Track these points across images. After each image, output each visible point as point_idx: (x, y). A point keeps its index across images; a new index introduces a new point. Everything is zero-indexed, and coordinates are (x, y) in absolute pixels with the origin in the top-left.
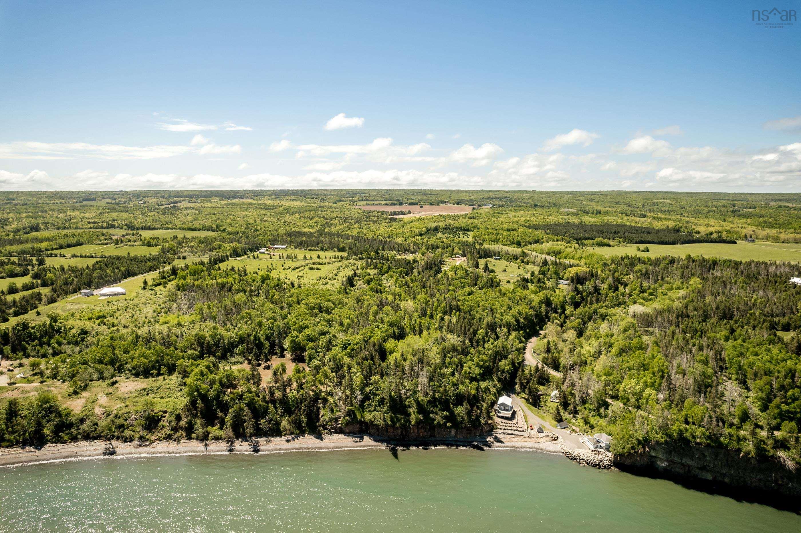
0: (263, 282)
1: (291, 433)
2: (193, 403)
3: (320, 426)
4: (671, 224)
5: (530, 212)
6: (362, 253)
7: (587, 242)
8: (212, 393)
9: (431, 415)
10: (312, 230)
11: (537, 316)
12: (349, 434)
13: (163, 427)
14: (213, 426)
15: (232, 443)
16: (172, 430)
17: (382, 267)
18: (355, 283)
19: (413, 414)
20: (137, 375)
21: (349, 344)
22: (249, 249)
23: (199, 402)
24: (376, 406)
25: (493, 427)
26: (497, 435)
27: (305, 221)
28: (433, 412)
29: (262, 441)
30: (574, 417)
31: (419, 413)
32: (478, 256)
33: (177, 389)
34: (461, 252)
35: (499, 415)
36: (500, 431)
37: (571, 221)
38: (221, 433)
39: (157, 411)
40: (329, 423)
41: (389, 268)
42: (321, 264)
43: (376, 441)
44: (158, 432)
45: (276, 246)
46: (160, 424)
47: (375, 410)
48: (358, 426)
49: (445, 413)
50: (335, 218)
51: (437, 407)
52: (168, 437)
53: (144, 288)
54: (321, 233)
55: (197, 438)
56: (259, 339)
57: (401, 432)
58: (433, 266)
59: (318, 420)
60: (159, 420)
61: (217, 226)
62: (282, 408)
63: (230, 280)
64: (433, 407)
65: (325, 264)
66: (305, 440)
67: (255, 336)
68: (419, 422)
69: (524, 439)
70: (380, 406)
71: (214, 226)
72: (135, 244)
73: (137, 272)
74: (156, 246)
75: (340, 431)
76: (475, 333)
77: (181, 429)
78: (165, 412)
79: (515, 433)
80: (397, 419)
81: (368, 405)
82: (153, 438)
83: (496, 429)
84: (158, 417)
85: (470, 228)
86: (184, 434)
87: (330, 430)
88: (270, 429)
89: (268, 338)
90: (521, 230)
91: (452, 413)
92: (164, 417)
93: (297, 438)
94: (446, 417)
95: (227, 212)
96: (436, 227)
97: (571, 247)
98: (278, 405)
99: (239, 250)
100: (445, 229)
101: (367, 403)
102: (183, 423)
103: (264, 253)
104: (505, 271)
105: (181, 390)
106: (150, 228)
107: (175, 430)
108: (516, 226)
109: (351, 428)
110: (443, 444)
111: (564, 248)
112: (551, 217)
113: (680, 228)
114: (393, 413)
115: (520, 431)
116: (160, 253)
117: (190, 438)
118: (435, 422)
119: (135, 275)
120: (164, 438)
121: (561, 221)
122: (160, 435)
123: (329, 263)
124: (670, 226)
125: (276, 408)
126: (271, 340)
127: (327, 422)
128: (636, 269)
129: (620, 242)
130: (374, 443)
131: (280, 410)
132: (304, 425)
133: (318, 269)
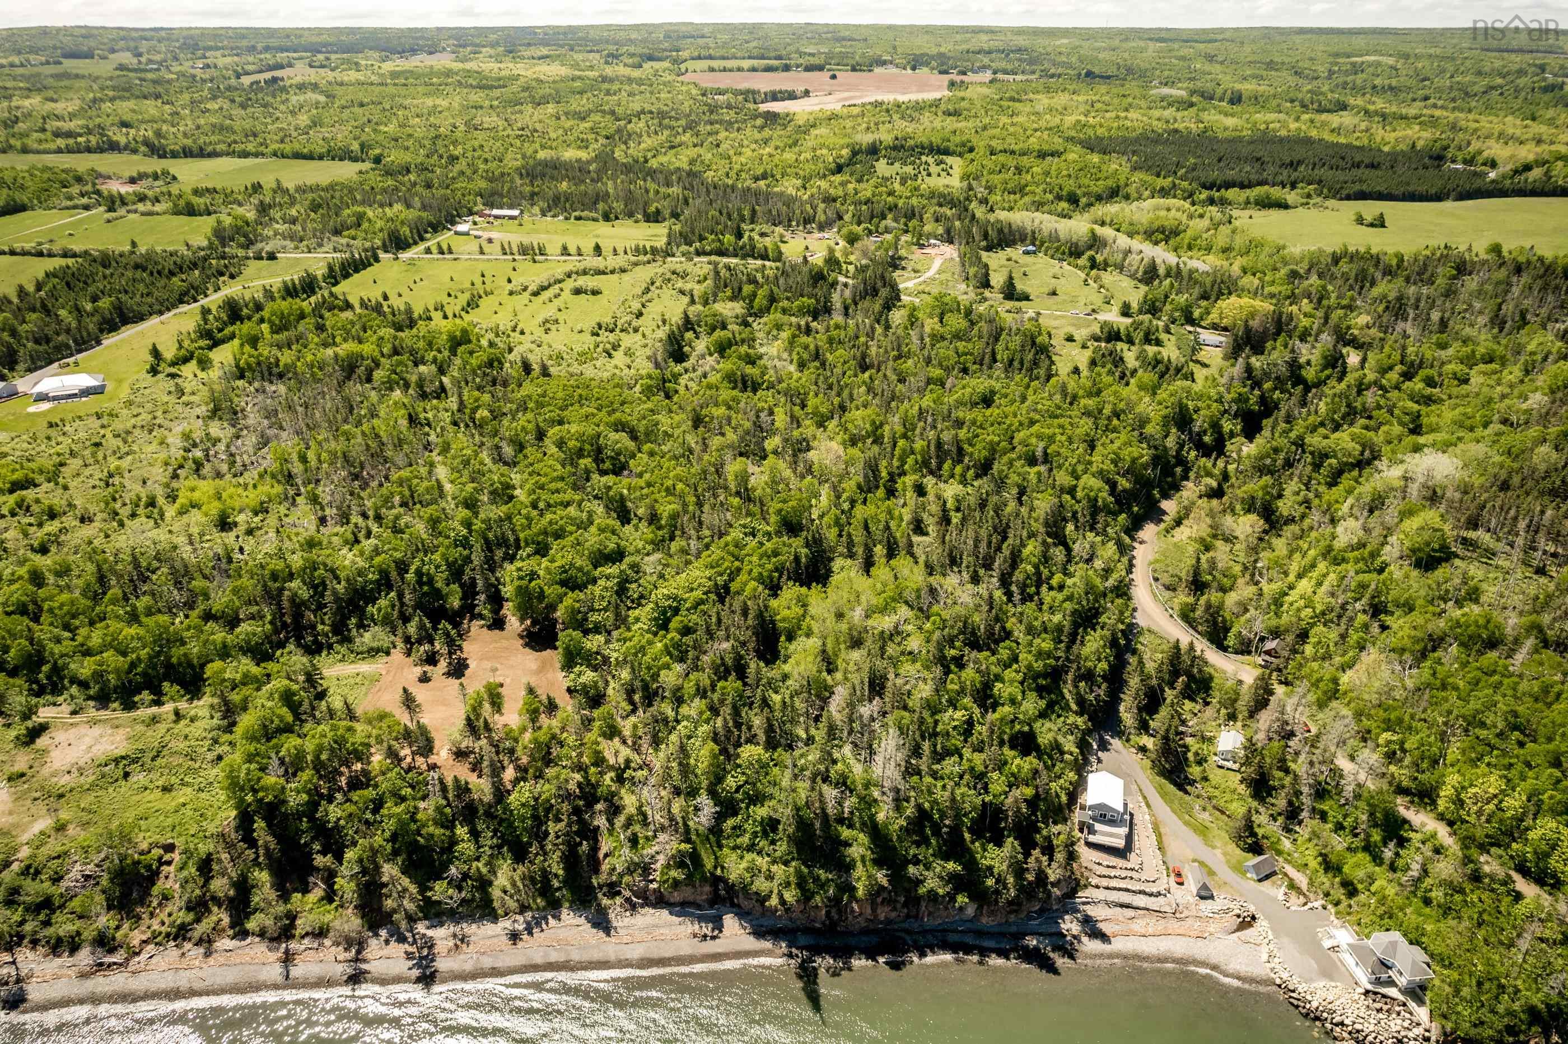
0: (453, 351)
1: (523, 909)
2: (245, 821)
3: (600, 887)
4: (1422, 136)
5: (1081, 98)
6: (701, 239)
7: (1232, 194)
8: (295, 800)
9: (912, 870)
10: (583, 155)
12: (682, 908)
13: (166, 898)
14: (306, 891)
15: (361, 945)
16: (189, 909)
17: (754, 295)
18: (686, 349)
19: (859, 864)
21: (676, 611)
22: (431, 224)
23: (259, 824)
24: (755, 834)
25: (1077, 882)
26: (1091, 911)
27: (568, 124)
28: (916, 862)
29: (442, 935)
30: (1288, 830)
31: (879, 863)
32: (984, 243)
33: (210, 756)
34: (940, 230)
35: (1092, 838)
36: (1096, 895)
37: (1180, 126)
38: (328, 915)
39: (144, 846)
40: (627, 879)
41: (772, 299)
42: (603, 273)
43: (759, 933)
44: (152, 915)
45: (496, 212)
46: (155, 890)
47: (751, 848)
48: (707, 889)
49: (951, 866)
50: (638, 115)
51: (928, 845)
52: (180, 934)
53: (154, 371)
54: (605, 160)
55: (262, 934)
56: (431, 581)
57: (828, 913)
58: (879, 284)
59: (596, 869)
60: (153, 876)
61: (362, 146)
62: (495, 831)
63: (368, 348)
64: (918, 844)
65: (612, 272)
66: (563, 933)
67: (419, 573)
68: (876, 892)
70: (765, 834)
71: (355, 146)
72: (158, 208)
73: (145, 309)
74: (209, 214)
75: (659, 901)
77: (218, 901)
78: (170, 848)
79: (1140, 901)
80: (817, 879)
81: (734, 828)
82: (136, 937)
83: (1086, 886)
84: (149, 867)
85: (952, 148)
86: (226, 920)
87: (628, 900)
88: (464, 901)
89: (456, 572)
90: (1074, 154)
91: (971, 864)
92: (169, 863)
93: (538, 924)
94: (953, 878)
95: (393, 97)
96: (874, 143)
97: (1201, 216)
98: (480, 826)
99: (405, 231)
100: (895, 148)
101: (730, 822)
102: (220, 885)
103: (467, 234)
104: (1054, 293)
105: (220, 758)
106: (201, 153)
107: (199, 907)
108: (1058, 144)
109: (686, 893)
110: (947, 946)
111: (1184, 218)
112: (1133, 114)
113: (1445, 148)
114: (805, 863)
115: (1151, 895)
116: (211, 243)
117: (242, 934)
118: (922, 890)
119: (140, 318)
120: (168, 935)
121: (1159, 126)
122: (156, 926)
123: (623, 271)
124: (1420, 145)
125: (475, 834)
126: (466, 578)
127: (621, 875)
128: (1376, 292)
129: (1309, 196)
130: (751, 943)
131: (488, 840)
132: (556, 884)
133: (595, 293)
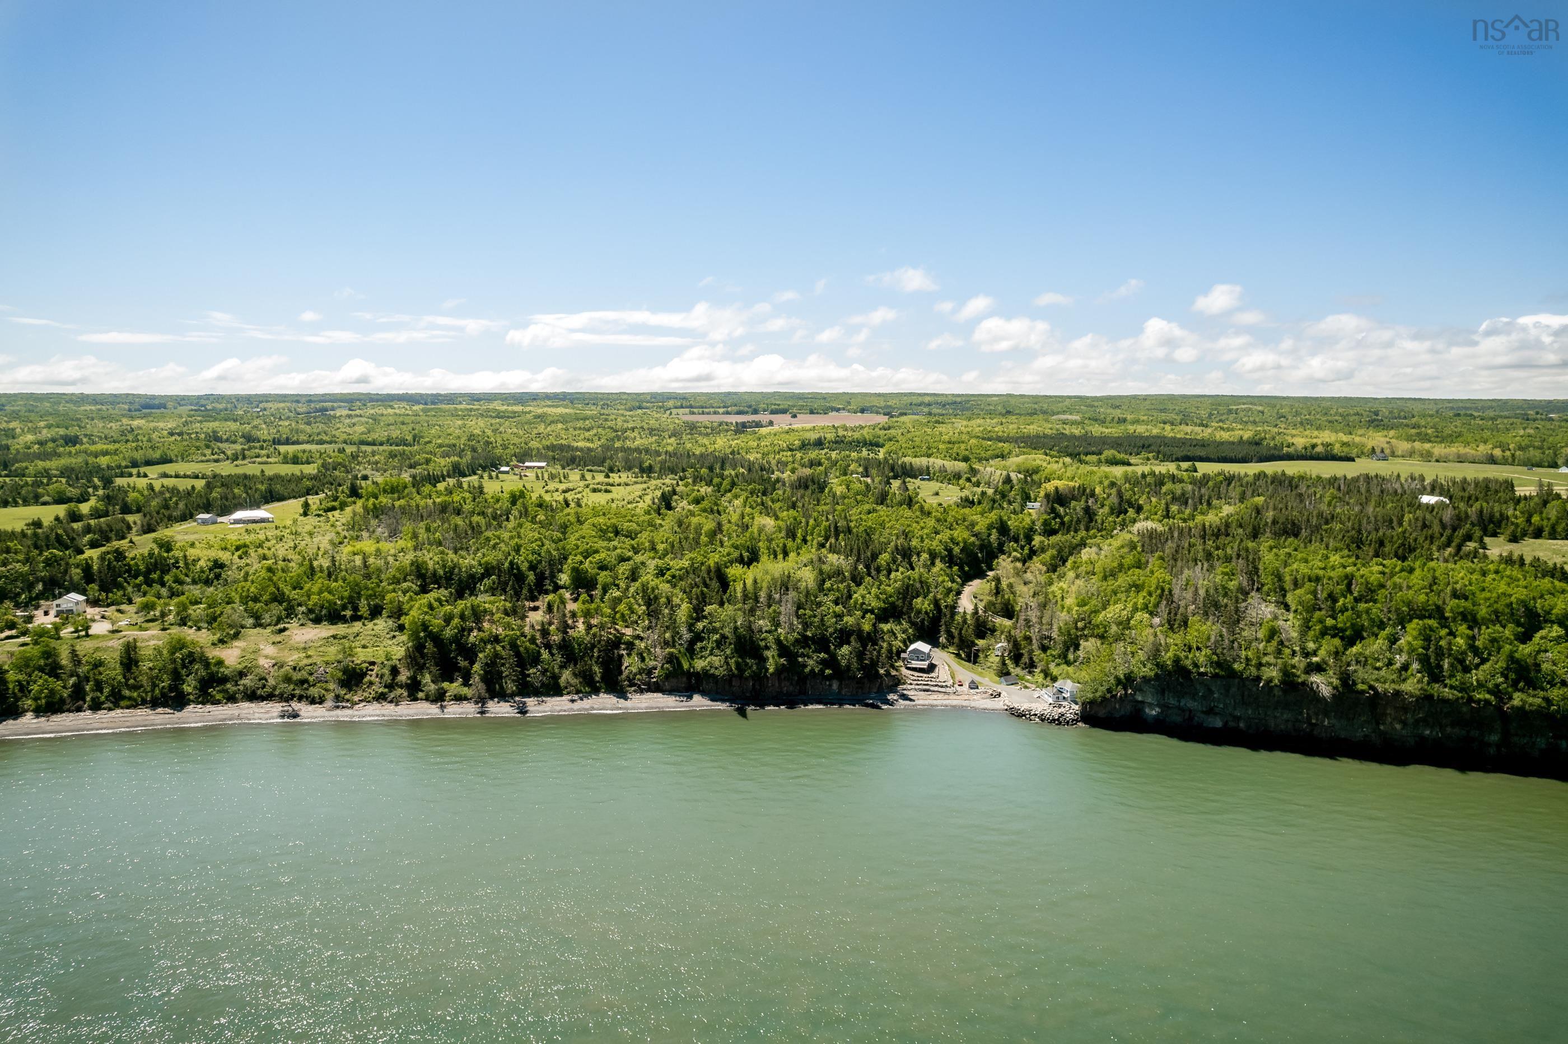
0: (514, 503)
1: (578, 692)
2: (419, 647)
3: (623, 681)
4: (1247, 435)
5: (995, 420)
6: (684, 470)
7: (1089, 458)
8: (448, 633)
9: (800, 659)
10: (591, 445)
11: (982, 547)
12: (670, 692)
13: (371, 683)
14: (452, 682)
15: (484, 704)
16: (386, 687)
17: (721, 484)
18: (674, 504)
19: (771, 658)
20: (317, 621)
21: (669, 569)
22: (480, 466)
23: (429, 645)
24: (713, 649)
25: (899, 681)
26: (905, 692)
27: (577, 432)
28: (803, 655)
29: (531, 702)
30: (1030, 672)
31: (780, 656)
32: (891, 474)
33: (388, 636)
34: (861, 469)
35: (909, 665)
36: (909, 687)
37: (1067, 432)
38: (465, 691)
39: (359, 662)
40: (638, 677)
41: (733, 484)
42: (612, 485)
43: (712, 700)
44: (364, 691)
45: (527, 464)
46: (366, 680)
47: (711, 654)
48: (684, 679)
49: (822, 655)
50: (633, 429)
51: (810, 648)
52: (381, 698)
53: (305, 514)
54: (606, 448)
55: (427, 699)
56: (518, 568)
57: (754, 685)
58: (810, 483)
59: (621, 673)
60: (364, 674)
61: (414, 437)
62: (563, 655)
63: (456, 498)
64: (804, 647)
65: (619, 485)
66: (600, 700)
67: (511, 563)
68: (780, 670)
69: (946, 697)
70: (718, 647)
71: (409, 438)
72: (270, 460)
73: (286, 494)
74: (309, 463)
75: (656, 688)
76: (875, 556)
77: (401, 687)
78: (373, 663)
79: (932, 688)
80: (747, 664)
81: (701, 648)
82: (356, 699)
83: (904, 684)
84: (361, 669)
85: (881, 441)
86: (406, 694)
87: (639, 687)
88: (543, 684)
89: (532, 567)
90: (973, 441)
91: (833, 657)
92: (372, 670)
93: (586, 697)
94: (823, 662)
95: (428, 422)
96: (820, 439)
97: (1057, 462)
98: (555, 651)
99: (463, 467)
100: (836, 442)
101: (699, 645)
102: (404, 676)
103: (507, 473)
104: (937, 494)
105: (394, 637)
106: (288, 442)
107: (391, 687)
108: (965, 437)
109: (674, 681)
110: (819, 703)
111: (1045, 464)
112: (1031, 427)
113: (1262, 439)
114: (740, 657)
115: (942, 687)
116: (319, 471)
117: (416, 699)
118: (807, 670)
119: (281, 499)
120: (373, 698)
121: (1048, 432)
122: (366, 694)
123: (627, 485)
124: (1245, 437)
125: (552, 654)
126: (538, 570)
127: (635, 675)
128: (1164, 489)
129: (1148, 459)
130: (710, 703)
131: (559, 659)
132: (597, 679)
133: (607, 491)
